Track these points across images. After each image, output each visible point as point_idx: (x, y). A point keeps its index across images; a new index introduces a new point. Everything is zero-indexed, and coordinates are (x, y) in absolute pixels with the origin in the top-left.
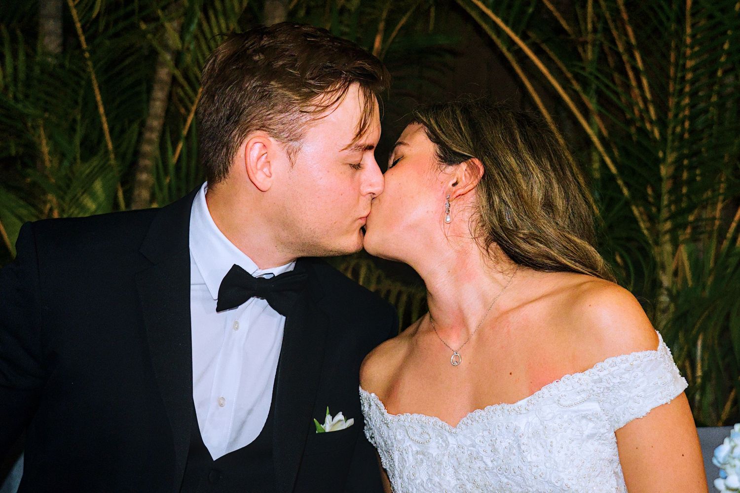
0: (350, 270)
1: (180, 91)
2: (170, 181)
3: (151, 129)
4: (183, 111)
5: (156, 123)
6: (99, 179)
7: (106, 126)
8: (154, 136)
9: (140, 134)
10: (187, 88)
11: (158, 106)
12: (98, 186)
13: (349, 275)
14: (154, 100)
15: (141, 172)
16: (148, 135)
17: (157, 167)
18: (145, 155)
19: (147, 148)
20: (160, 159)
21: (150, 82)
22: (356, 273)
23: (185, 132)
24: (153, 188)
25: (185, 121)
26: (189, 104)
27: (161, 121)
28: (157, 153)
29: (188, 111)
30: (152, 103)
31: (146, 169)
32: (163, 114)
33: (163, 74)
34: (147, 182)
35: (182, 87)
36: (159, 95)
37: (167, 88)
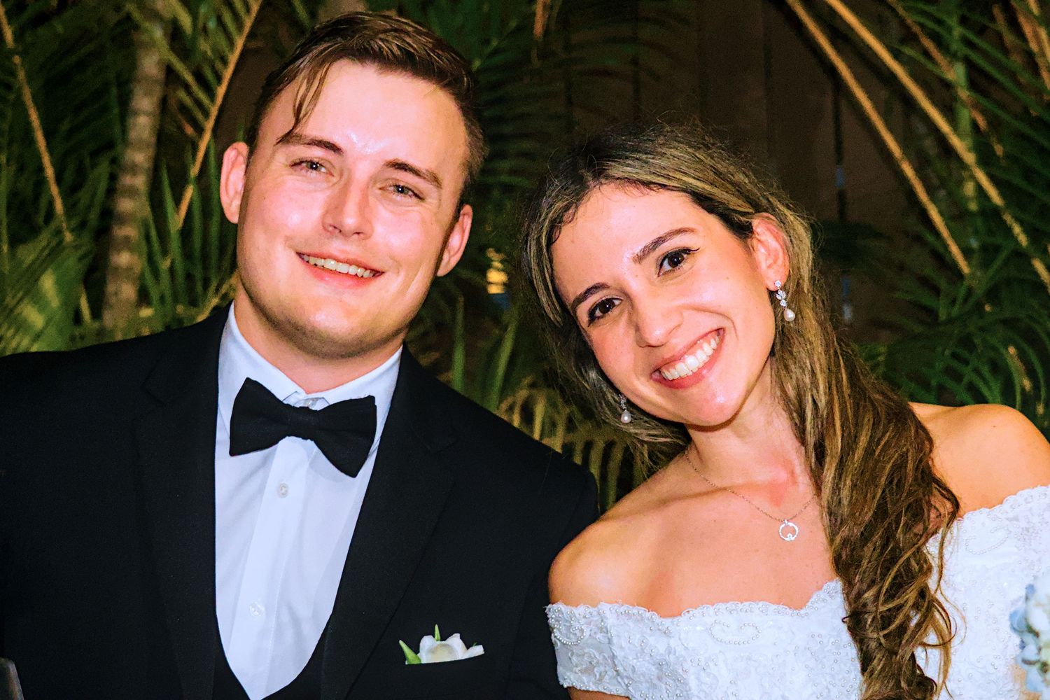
0: (517, 411)
1: (182, 94)
2: (173, 262)
3: (134, 169)
4: (189, 130)
5: (140, 157)
6: (49, 271)
7: (50, 172)
8: (140, 182)
9: (113, 178)
10: (195, 88)
11: (143, 125)
12: (48, 283)
13: (516, 421)
14: (136, 113)
15: (119, 251)
16: (127, 180)
17: (147, 238)
18: (123, 220)
19: (126, 205)
20: (151, 222)
21: (125, 84)
22: (528, 416)
23: (194, 171)
24: (141, 277)
25: (195, 148)
26: (200, 116)
27: (151, 152)
28: (147, 211)
29: (200, 130)
30: (131, 121)
31: (127, 243)
32: (153, 140)
33: (150, 65)
34: (129, 268)
35: (187, 87)
36: (145, 104)
37: (158, 92)
